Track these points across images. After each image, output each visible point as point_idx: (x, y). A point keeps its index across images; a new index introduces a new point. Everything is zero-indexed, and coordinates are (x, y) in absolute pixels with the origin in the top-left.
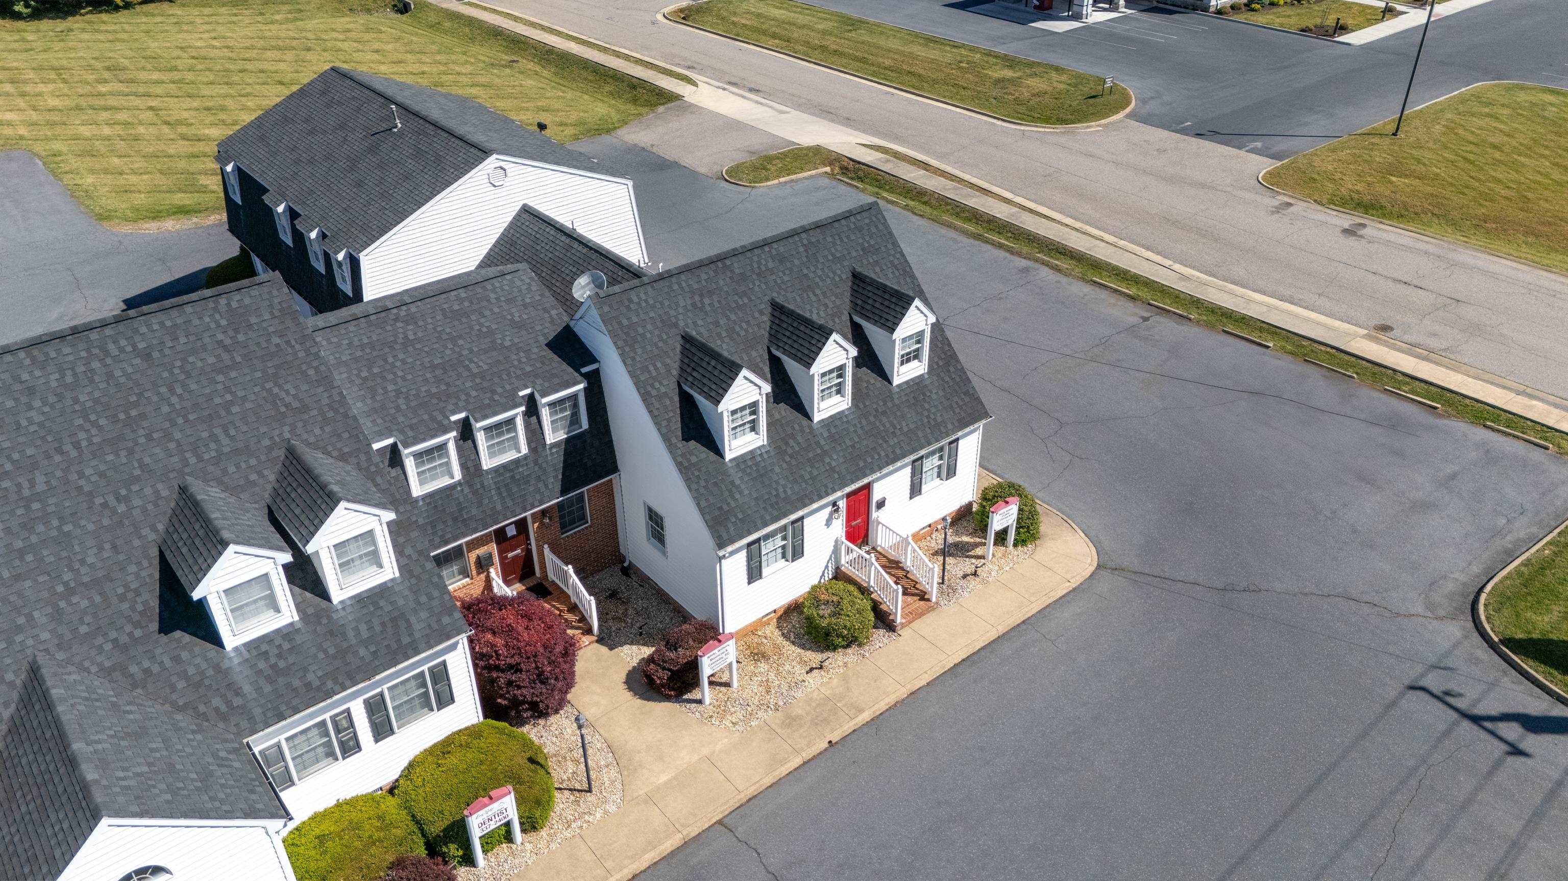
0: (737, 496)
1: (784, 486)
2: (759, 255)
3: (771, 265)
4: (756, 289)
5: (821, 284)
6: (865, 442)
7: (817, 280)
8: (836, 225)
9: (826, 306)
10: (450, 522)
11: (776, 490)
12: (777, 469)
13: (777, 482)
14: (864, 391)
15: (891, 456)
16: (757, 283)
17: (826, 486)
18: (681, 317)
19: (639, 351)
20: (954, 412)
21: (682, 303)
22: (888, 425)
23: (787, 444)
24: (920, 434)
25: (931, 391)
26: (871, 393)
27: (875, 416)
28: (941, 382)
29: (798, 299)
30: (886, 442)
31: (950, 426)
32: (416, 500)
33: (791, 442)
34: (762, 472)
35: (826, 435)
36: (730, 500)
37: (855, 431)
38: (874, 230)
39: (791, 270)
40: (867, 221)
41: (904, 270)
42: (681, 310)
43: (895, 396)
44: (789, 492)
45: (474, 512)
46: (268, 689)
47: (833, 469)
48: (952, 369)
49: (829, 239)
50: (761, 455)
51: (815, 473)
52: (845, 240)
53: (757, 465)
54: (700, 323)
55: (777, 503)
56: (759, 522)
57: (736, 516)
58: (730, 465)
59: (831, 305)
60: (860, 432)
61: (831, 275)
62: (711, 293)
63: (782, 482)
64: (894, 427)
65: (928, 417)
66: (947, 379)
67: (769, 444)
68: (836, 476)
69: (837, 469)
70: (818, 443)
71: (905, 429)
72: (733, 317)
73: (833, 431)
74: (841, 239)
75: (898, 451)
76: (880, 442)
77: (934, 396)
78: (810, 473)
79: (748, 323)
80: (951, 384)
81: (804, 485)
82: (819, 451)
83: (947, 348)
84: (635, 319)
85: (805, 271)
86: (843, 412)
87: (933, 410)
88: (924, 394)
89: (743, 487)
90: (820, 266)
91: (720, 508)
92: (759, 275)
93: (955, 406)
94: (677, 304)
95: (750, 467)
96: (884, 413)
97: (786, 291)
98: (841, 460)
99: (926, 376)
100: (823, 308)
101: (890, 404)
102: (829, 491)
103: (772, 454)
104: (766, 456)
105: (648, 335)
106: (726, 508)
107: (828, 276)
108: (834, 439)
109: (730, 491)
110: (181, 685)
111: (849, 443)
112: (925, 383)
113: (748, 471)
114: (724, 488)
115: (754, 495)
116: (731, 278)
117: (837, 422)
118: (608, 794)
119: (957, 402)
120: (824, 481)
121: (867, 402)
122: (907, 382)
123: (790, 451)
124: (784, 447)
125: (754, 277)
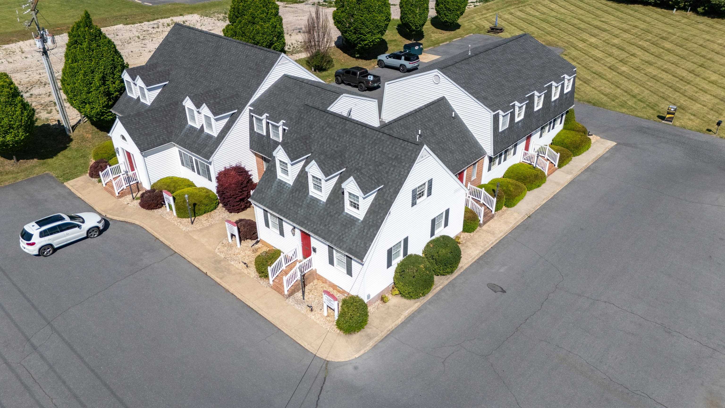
0: (269, 190)
1: (281, 202)
2: (359, 128)
3: (358, 134)
4: (345, 138)
5: (366, 155)
6: (315, 217)
8: (397, 140)
9: (358, 164)
10: (261, 146)
11: (278, 200)
12: (285, 195)
13: (281, 198)
14: (335, 203)
15: (316, 231)
16: (347, 136)
17: (289, 215)
18: (316, 127)
19: (296, 127)
20: (353, 244)
22: (327, 221)
23: (296, 191)
24: (333, 236)
25: (354, 228)
26: (336, 206)
27: (328, 214)
28: (362, 229)
29: (353, 153)
30: (320, 225)
31: (345, 246)
32: (255, 132)
33: (297, 192)
34: (281, 191)
35: (308, 202)
36: (266, 189)
38: (409, 154)
39: (362, 142)
40: (411, 148)
41: (402, 178)
42: (318, 125)
43: (342, 216)
45: (266, 149)
46: (183, 137)
47: (297, 213)
48: (371, 230)
49: (388, 143)
50: (287, 187)
51: (292, 208)
52: (394, 148)
53: (283, 188)
54: (318, 133)
55: (274, 204)
57: (262, 195)
58: (277, 179)
59: (360, 165)
60: (317, 212)
61: (373, 155)
62: (331, 127)
63: (282, 200)
64: (328, 224)
65: (342, 234)
66: (366, 231)
67: (292, 186)
68: (295, 216)
69: (298, 215)
70: (303, 201)
71: (330, 229)
72: (328, 140)
73: (311, 203)
74: (393, 146)
75: (319, 232)
76: (319, 223)
77: (353, 231)
78: (291, 207)
79: (330, 146)
80: (364, 234)
81: (285, 208)
82: (301, 204)
83: (380, 221)
84: (305, 117)
85: (366, 146)
86: (321, 201)
87: (347, 234)
88: (351, 226)
89: (273, 189)
90: (373, 149)
91: (262, 188)
92: (351, 134)
93: (356, 242)
95: (281, 187)
96: (331, 216)
97: (352, 147)
98: (302, 214)
99: (360, 222)
100: (356, 163)
101: (336, 216)
102: (288, 218)
103: (290, 190)
104: (287, 188)
105: (303, 125)
106: (263, 190)
107: (371, 155)
108: (309, 206)
109: (269, 187)
110: (180, 123)
111: (310, 212)
112: (356, 223)
113: (279, 187)
114: (269, 184)
115: (272, 195)
116: (342, 128)
117: (315, 202)
118: (190, 228)
119: (357, 243)
120: (291, 214)
121: (331, 207)
122: (351, 216)
123: (294, 194)
124: (294, 191)
125: (349, 134)
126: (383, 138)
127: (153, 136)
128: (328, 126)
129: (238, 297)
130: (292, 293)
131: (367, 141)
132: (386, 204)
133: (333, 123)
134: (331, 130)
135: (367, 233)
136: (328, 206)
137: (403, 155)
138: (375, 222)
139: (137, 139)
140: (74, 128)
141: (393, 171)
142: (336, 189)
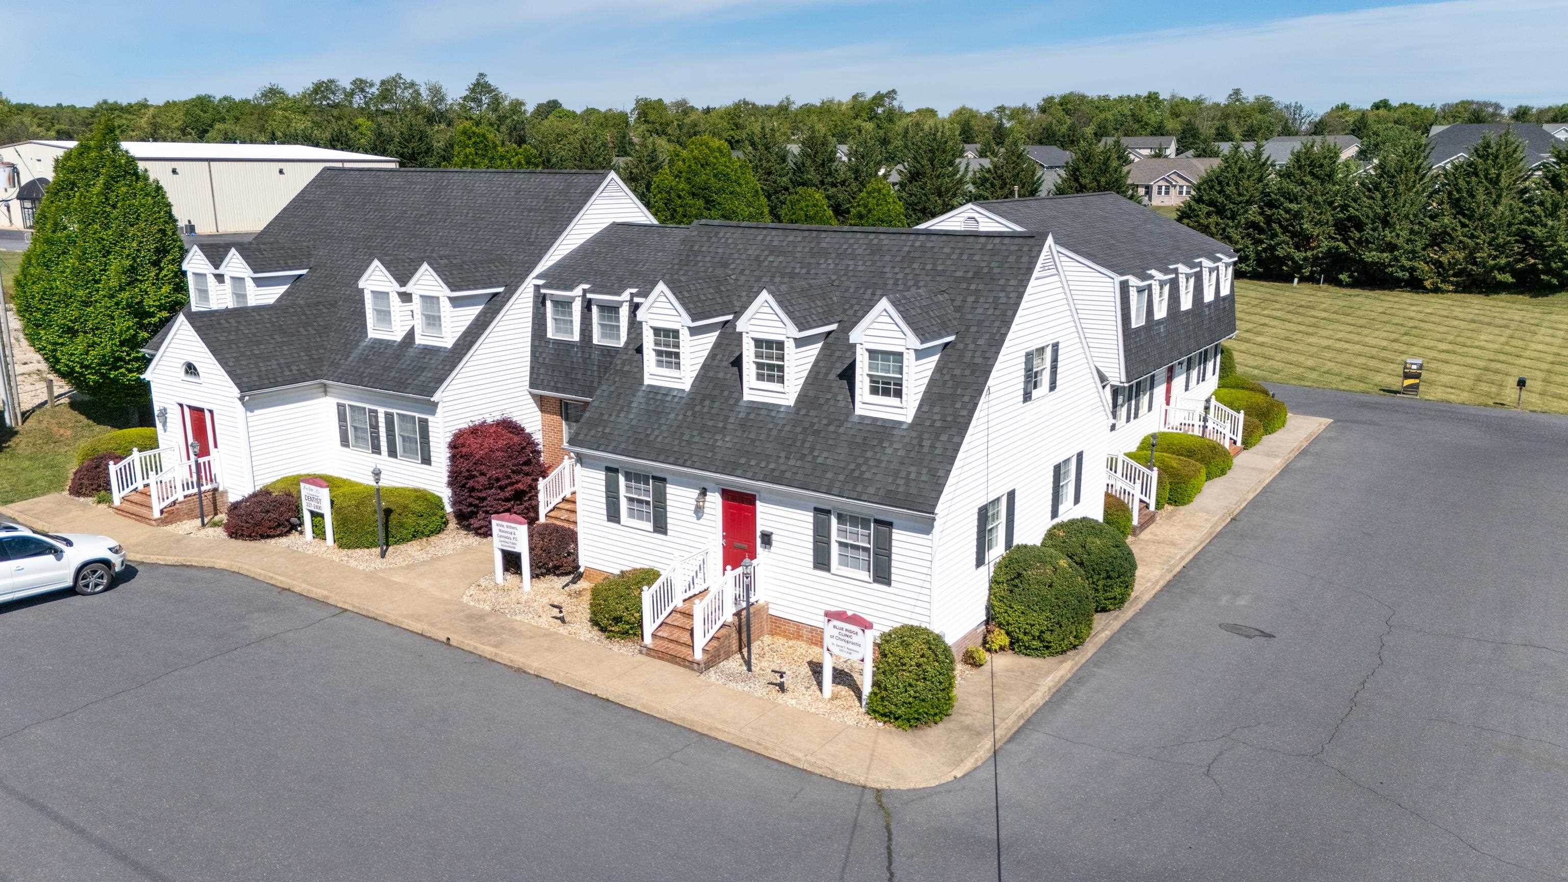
0: (622, 415)
1: (662, 432)
2: (858, 240)
3: (860, 252)
4: (823, 266)
6: (769, 445)
7: (891, 282)
8: (971, 239)
10: (563, 374)
11: (653, 430)
12: (672, 416)
13: (660, 425)
14: (822, 401)
15: (776, 474)
16: (830, 261)
17: (692, 455)
21: (750, 252)
22: (807, 445)
23: (703, 400)
25: (891, 444)
26: (825, 408)
27: (805, 429)
28: (915, 442)
29: (852, 290)
30: (787, 458)
31: (872, 490)
32: (548, 341)
33: (707, 403)
34: (659, 409)
35: (742, 415)
36: (614, 414)
37: (771, 430)
38: (1012, 259)
39: (874, 262)
40: (1013, 248)
42: (744, 257)
43: (847, 425)
44: (659, 439)
46: (354, 364)
47: (714, 446)
48: (945, 438)
50: (675, 396)
51: (696, 439)
52: (965, 257)
53: (662, 401)
54: (747, 272)
56: (614, 444)
57: (604, 428)
58: (644, 388)
60: (774, 433)
63: (664, 428)
64: (812, 449)
65: (859, 466)
66: (927, 443)
67: (690, 392)
68: (710, 455)
69: (717, 450)
70: (727, 417)
72: (778, 279)
73: (752, 416)
74: (961, 254)
75: (788, 475)
76: (783, 454)
77: (889, 451)
78: (692, 437)
80: (925, 450)
82: (720, 425)
83: (964, 413)
84: (704, 248)
85: (887, 269)
86: (780, 406)
87: (872, 462)
88: (881, 441)
89: (634, 411)
90: (907, 271)
91: (601, 415)
92: (839, 255)
93: (903, 475)
94: (747, 250)
95: (656, 400)
97: (849, 278)
98: (729, 445)
99: (905, 427)
101: (832, 428)
102: (689, 463)
103: (683, 401)
104: (676, 400)
106: (605, 417)
107: (905, 283)
108: (744, 425)
109: (622, 407)
110: (342, 341)
111: (752, 436)
112: (895, 432)
113: (652, 402)
114: (621, 402)
115: (634, 423)
116: (812, 248)
117: (763, 412)
118: (379, 563)
119: (909, 473)
120: (695, 452)
121: (813, 413)
122: (875, 419)
123: (697, 408)
124: (697, 402)
125: (834, 255)
126: (929, 245)
127: (274, 362)
128: (771, 253)
129: (556, 680)
130: (714, 658)
131: (887, 258)
132: (973, 372)
133: (785, 244)
134: (781, 259)
135: (933, 447)
136: (803, 412)
137: (993, 265)
138: (949, 419)
139: (231, 364)
140: (25, 416)
141: (976, 302)
142: (818, 373)
